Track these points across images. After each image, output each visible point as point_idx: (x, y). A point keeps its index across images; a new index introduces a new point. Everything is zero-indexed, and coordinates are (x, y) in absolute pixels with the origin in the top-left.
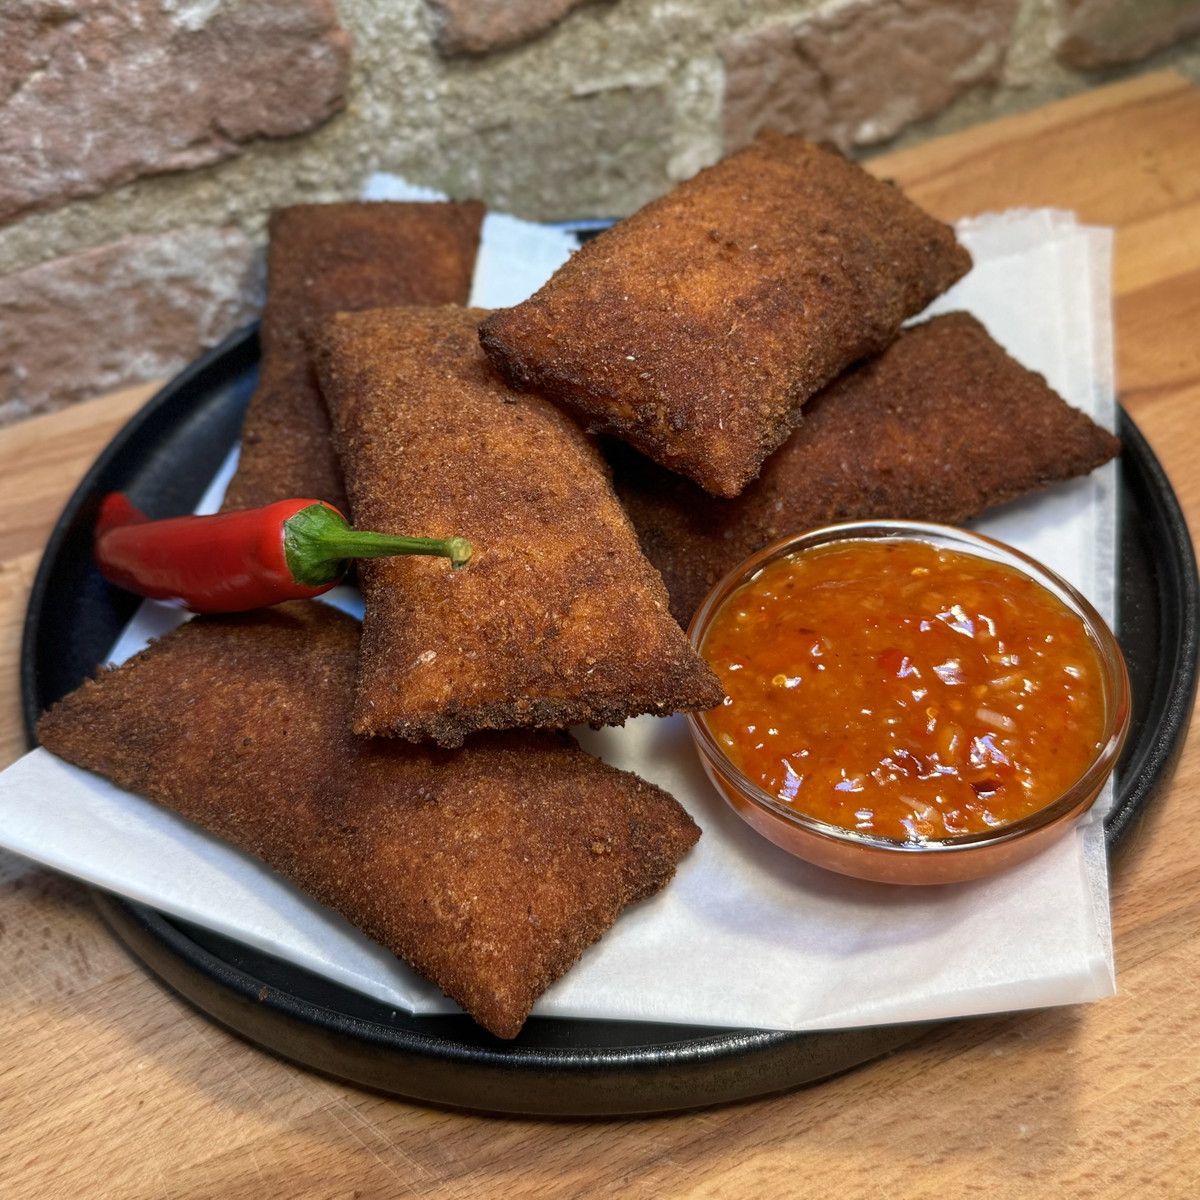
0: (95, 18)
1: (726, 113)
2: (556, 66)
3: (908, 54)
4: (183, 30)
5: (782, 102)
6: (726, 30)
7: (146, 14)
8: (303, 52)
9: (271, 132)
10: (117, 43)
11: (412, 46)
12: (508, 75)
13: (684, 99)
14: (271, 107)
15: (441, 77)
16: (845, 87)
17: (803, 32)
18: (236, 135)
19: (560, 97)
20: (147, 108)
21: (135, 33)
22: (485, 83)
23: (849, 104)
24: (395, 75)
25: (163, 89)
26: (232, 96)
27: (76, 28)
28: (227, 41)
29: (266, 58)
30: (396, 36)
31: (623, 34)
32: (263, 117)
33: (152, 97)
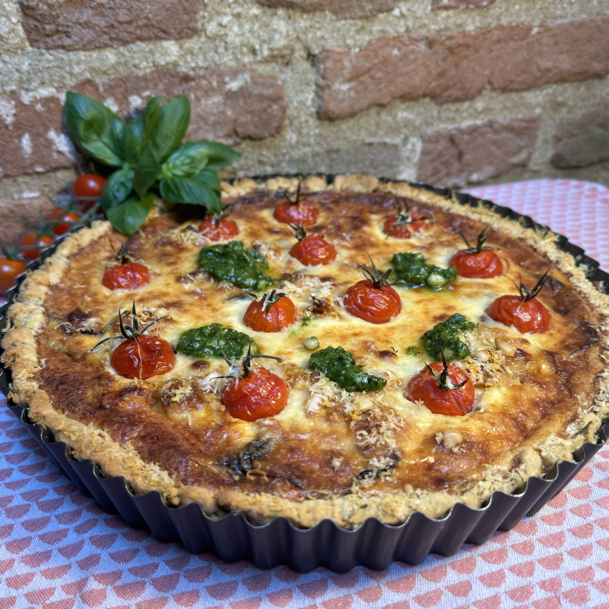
0: (200, 81)
1: (421, 160)
2: (360, 130)
3: (493, 148)
4: (230, 91)
5: (443, 159)
6: (424, 126)
7: (218, 82)
8: (270, 106)
9: (253, 136)
10: (206, 92)
11: (308, 112)
12: (341, 130)
13: (405, 152)
14: (256, 126)
15: (317, 127)
16: (467, 157)
17: (454, 132)
18: (241, 135)
19: (359, 143)
20: (212, 119)
21: (212, 89)
22: (332, 132)
23: (468, 165)
24: (301, 123)
25: (219, 113)
26: (243, 119)
27: (193, 84)
28: (244, 97)
29: (257, 106)
30: (303, 107)
31: (386, 121)
32: (251, 130)
33: (214, 115)
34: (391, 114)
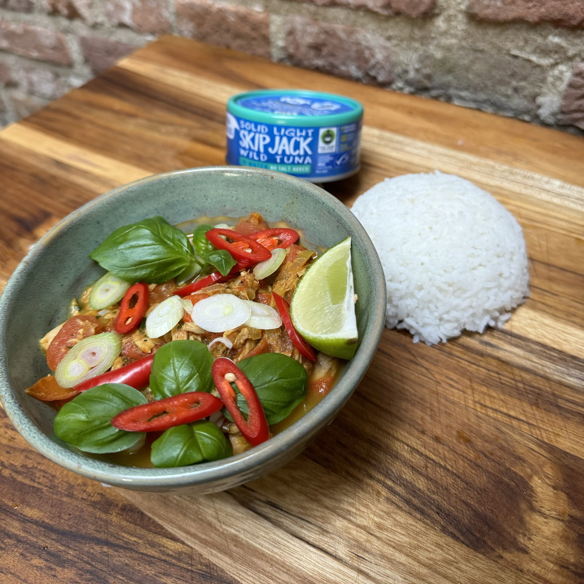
2: (506, 40)
6: (578, 59)
11: (459, 9)
12: (488, 35)
13: (550, 77)
14: (407, 6)
15: (465, 23)
18: (394, 10)
19: (504, 52)
22: (479, 33)
24: (450, 15)
31: (534, 40)
32: (402, 7)
34: (541, 35)
